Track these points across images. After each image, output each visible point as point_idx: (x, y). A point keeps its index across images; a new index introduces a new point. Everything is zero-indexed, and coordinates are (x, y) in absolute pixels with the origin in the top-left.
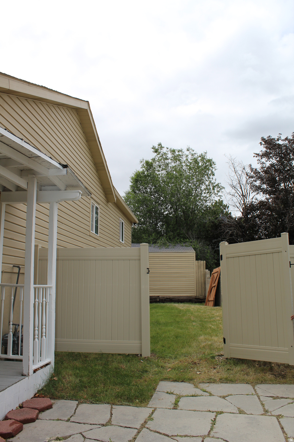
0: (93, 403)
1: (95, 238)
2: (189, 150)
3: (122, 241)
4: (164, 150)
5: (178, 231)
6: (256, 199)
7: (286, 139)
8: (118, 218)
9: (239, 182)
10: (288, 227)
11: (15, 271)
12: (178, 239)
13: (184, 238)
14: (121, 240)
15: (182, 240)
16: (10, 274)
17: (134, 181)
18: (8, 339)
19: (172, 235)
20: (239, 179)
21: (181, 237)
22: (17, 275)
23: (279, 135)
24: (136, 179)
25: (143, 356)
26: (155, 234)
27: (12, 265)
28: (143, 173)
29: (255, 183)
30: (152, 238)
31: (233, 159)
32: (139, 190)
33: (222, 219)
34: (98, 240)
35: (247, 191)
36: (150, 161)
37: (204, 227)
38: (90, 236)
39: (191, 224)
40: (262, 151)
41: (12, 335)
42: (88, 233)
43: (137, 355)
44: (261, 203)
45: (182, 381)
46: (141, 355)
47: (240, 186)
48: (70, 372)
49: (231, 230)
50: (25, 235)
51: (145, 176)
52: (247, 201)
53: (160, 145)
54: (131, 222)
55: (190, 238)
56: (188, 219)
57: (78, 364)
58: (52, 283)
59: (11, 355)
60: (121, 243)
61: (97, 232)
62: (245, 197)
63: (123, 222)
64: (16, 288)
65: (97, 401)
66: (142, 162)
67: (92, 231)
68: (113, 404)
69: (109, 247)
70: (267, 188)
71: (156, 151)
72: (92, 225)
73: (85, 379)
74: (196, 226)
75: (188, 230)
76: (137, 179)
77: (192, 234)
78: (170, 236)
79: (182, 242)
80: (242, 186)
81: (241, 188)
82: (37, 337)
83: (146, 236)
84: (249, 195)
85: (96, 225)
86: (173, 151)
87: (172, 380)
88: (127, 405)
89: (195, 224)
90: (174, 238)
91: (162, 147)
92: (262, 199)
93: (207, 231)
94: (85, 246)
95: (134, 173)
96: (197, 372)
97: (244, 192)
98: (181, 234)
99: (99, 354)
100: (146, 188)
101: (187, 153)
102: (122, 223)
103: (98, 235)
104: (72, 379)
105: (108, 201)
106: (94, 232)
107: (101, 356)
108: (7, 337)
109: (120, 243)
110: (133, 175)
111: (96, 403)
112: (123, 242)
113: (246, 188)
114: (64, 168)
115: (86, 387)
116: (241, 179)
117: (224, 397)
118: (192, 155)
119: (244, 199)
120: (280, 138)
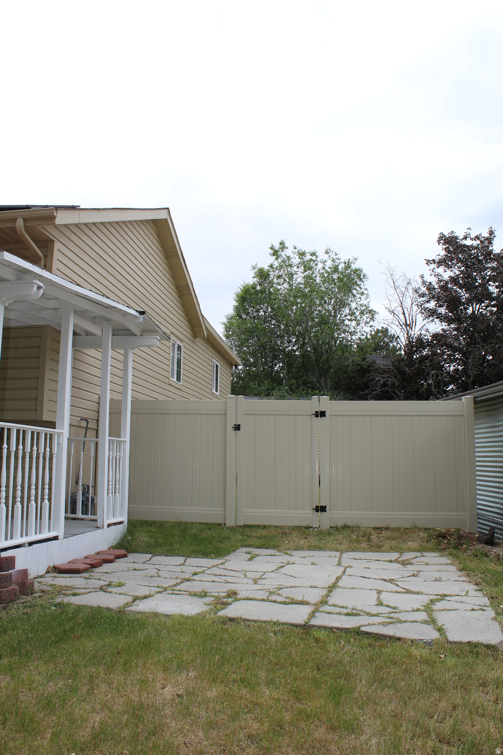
0: (168, 556)
1: (176, 388)
2: (328, 253)
3: (217, 391)
4: (288, 252)
5: (305, 378)
6: (427, 330)
7: (477, 238)
8: (210, 358)
9: (401, 303)
10: (472, 375)
11: (82, 425)
12: (303, 390)
13: (313, 389)
14: (214, 391)
15: (309, 391)
16: (77, 427)
17: (239, 300)
18: (78, 498)
19: (294, 384)
20: (401, 299)
21: (308, 387)
22: (84, 430)
23: (467, 231)
24: (242, 297)
25: (227, 525)
26: (268, 382)
27: (79, 418)
28: (254, 287)
29: (427, 305)
30: (263, 388)
31: (392, 268)
32: (248, 314)
33: (373, 360)
34: (181, 390)
35: (412, 319)
36: (266, 268)
37: (346, 372)
38: (169, 384)
39: (324, 368)
40: (439, 255)
41: (81, 493)
42: (167, 381)
43: (221, 524)
44: (435, 336)
45: (267, 548)
46: (225, 524)
47: (403, 309)
48: (144, 535)
49: (383, 378)
50: (100, 386)
51: (257, 293)
52: (413, 333)
53: (282, 243)
54: (231, 363)
55: (322, 388)
56: (320, 360)
57: (153, 529)
58: (126, 437)
59: (80, 514)
60: (214, 395)
61: (178, 379)
62: (410, 328)
63: (218, 364)
64: (84, 442)
65: (172, 554)
66: (254, 269)
67: (172, 379)
68: (188, 557)
69: (193, 399)
70: (446, 312)
71: (275, 253)
72: (173, 369)
73: (160, 540)
74: (332, 370)
75: (321, 376)
76: (244, 297)
77: (325, 382)
78: (291, 384)
79: (310, 394)
80: (405, 310)
81: (404, 313)
82: (111, 491)
83: (255, 385)
84: (415, 325)
85: (177, 370)
86: (302, 254)
87: (255, 547)
88: (202, 558)
89: (331, 367)
90: (298, 388)
91: (285, 248)
92: (436, 330)
93: (350, 379)
94: (161, 398)
95: (241, 287)
96: (286, 541)
97: (407, 318)
98: (309, 383)
99: (177, 523)
100: (258, 311)
101: (325, 257)
102: (217, 366)
103: (180, 384)
104: (147, 539)
105: (195, 337)
106: (175, 380)
107: (179, 524)
108: (76, 496)
109: (212, 394)
110: (239, 290)
111: (171, 556)
112: (218, 394)
113: (411, 313)
114: (141, 314)
115: (161, 546)
116: (404, 300)
117: (304, 558)
118: (333, 261)
119: (407, 331)
120: (469, 235)
